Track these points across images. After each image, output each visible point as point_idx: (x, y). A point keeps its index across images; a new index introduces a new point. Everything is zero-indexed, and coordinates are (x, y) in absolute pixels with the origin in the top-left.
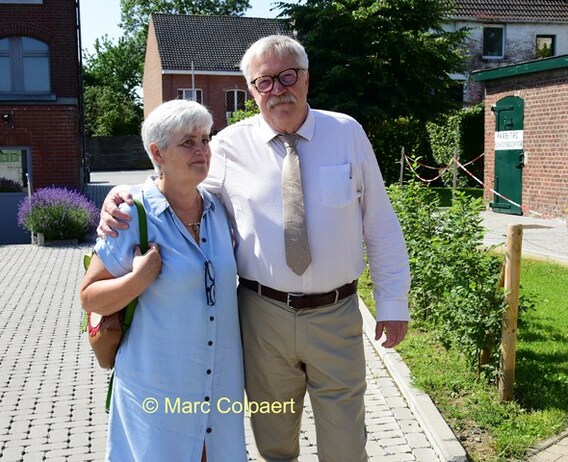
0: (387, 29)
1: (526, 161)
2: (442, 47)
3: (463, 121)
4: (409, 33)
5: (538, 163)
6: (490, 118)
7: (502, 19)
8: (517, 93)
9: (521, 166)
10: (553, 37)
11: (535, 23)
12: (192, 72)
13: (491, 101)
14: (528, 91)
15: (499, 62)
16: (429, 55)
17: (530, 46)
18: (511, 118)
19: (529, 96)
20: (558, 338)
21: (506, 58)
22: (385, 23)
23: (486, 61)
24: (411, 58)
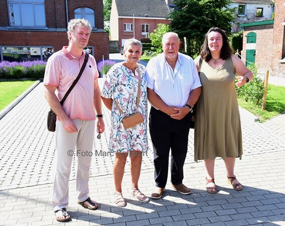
0: (210, 8)
1: (256, 53)
2: (228, 14)
3: (233, 39)
4: (218, 9)
5: (260, 54)
6: (245, 39)
7: (245, 2)
8: (254, 31)
9: (255, 55)
10: (262, 9)
11: (257, 4)
12: (133, 17)
13: (245, 33)
14: (258, 31)
15: (244, 17)
16: (224, 17)
17: (254, 12)
18: (252, 39)
19: (258, 32)
20: (273, 99)
21: (246, 16)
22: (209, 5)
23: (239, 17)
24: (218, 18)
